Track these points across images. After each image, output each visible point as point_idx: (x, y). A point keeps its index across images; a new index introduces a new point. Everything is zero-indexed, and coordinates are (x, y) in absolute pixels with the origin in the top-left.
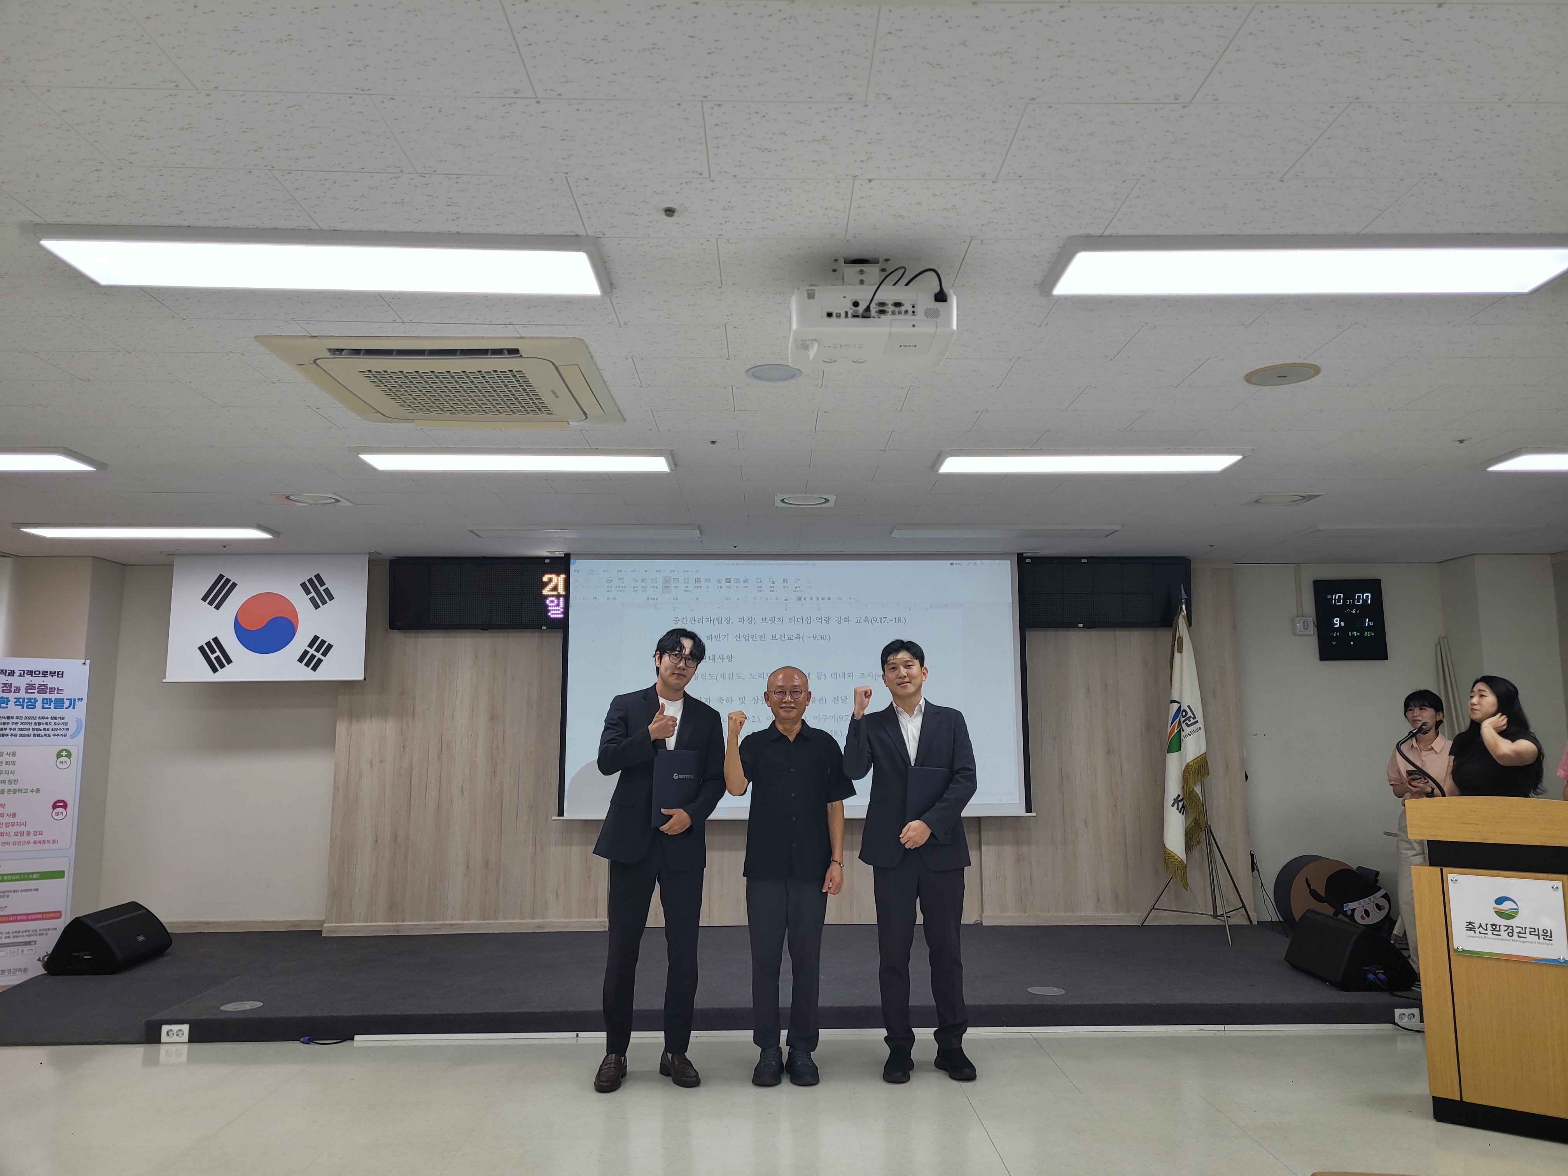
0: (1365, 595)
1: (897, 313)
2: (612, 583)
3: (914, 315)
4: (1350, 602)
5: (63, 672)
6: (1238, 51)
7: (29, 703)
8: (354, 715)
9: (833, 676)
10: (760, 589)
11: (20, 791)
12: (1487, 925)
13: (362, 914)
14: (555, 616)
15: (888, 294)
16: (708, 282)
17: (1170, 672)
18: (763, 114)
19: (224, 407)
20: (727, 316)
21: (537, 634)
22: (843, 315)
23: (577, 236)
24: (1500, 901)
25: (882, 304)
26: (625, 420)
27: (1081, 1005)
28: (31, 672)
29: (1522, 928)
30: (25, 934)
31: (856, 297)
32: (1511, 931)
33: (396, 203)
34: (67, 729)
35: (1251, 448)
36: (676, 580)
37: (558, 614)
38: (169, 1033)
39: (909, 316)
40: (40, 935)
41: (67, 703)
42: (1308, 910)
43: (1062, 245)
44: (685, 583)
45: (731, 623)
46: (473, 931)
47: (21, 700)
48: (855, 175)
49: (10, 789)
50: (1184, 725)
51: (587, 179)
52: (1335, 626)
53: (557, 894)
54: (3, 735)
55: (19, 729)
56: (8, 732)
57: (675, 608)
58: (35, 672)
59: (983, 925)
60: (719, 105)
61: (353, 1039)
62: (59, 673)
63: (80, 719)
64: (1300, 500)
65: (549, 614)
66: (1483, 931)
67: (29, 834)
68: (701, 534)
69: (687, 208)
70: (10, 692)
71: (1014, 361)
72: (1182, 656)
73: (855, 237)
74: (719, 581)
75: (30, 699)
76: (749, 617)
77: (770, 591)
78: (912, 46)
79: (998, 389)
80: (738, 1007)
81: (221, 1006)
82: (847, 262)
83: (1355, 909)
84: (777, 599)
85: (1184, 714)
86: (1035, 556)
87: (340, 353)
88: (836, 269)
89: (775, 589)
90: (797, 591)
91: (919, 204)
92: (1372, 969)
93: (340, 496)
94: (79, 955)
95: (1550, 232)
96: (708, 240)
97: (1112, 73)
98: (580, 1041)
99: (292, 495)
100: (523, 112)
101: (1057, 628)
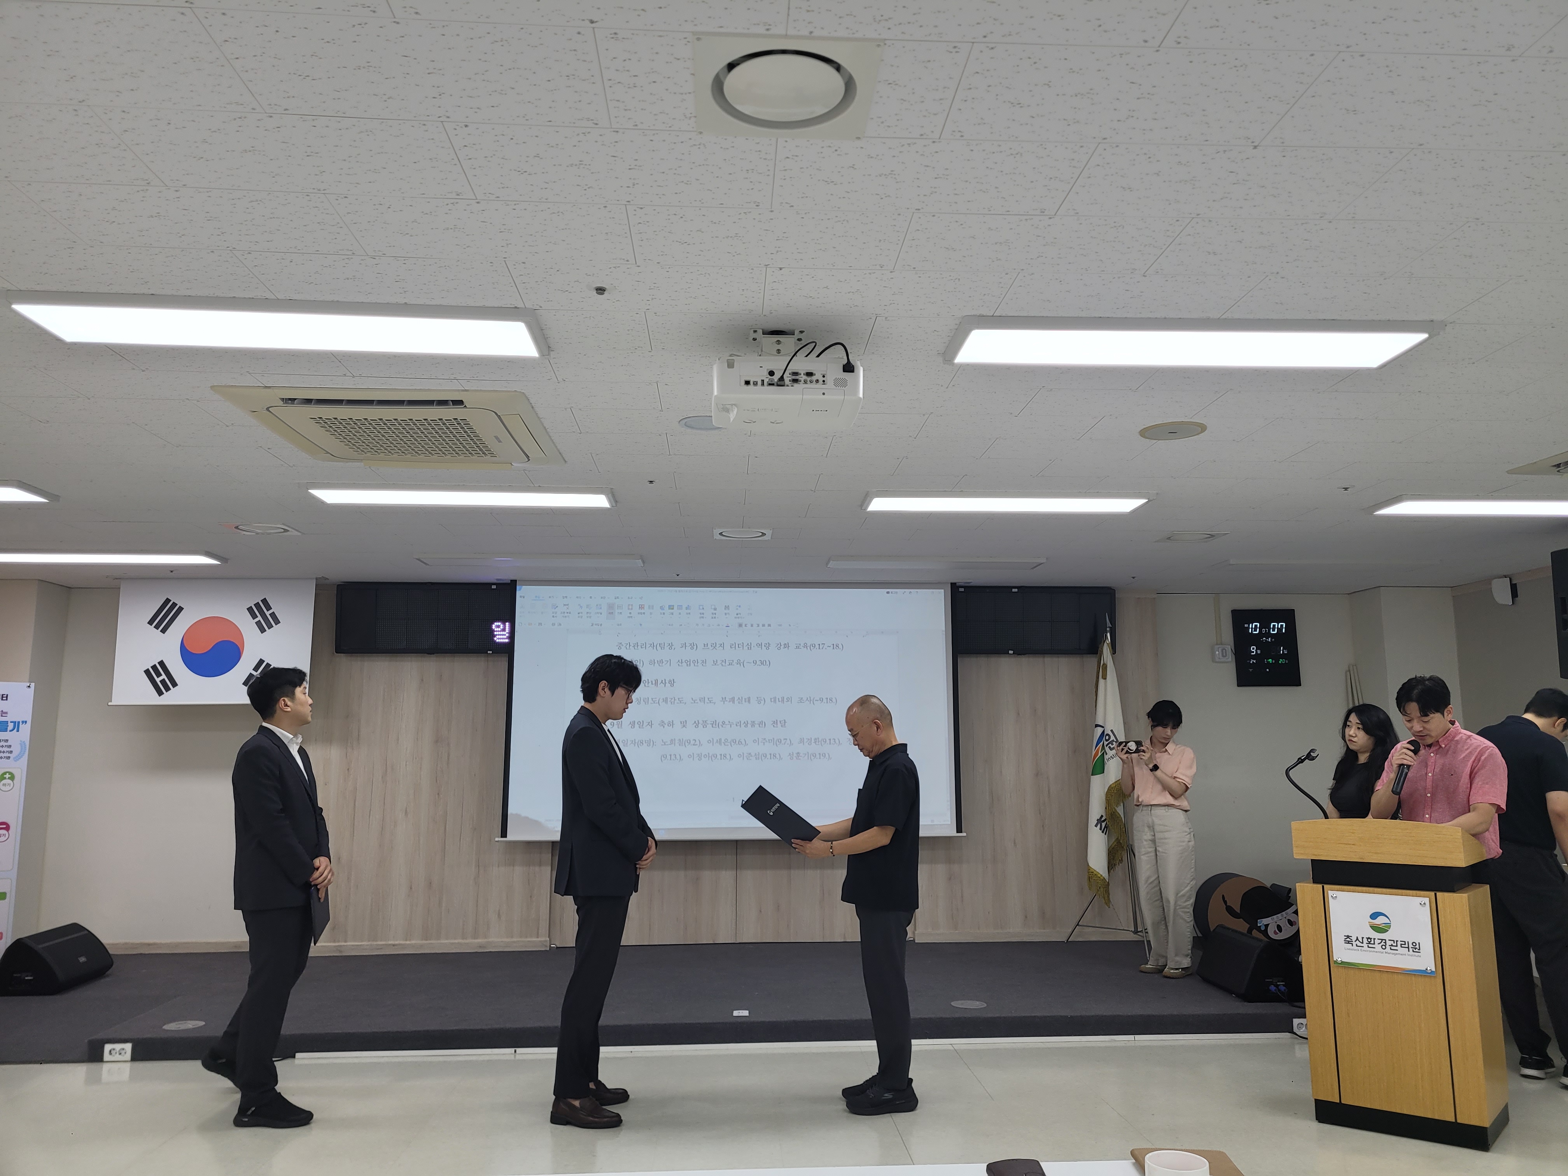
0: (1280, 624)
1: (809, 382)
2: (557, 609)
3: (825, 384)
4: (1266, 631)
5: (7, 695)
6: (1089, 177)
9: (773, 700)
10: (702, 616)
12: (1363, 938)
14: (501, 640)
15: (801, 364)
16: (639, 347)
17: (1095, 697)
18: (681, 216)
19: (177, 447)
20: (658, 375)
21: (483, 659)
22: (760, 383)
23: (516, 308)
24: (1374, 916)
25: (795, 374)
26: (566, 461)
27: (1000, 1018)
29: (1394, 941)
31: (771, 368)
32: (1385, 944)
33: (348, 279)
34: (11, 752)
35: (1153, 493)
36: (620, 607)
37: (504, 639)
38: (112, 1052)
39: (819, 385)
41: (11, 726)
42: (1218, 926)
43: (958, 322)
44: (629, 609)
45: (673, 649)
48: (767, 264)
50: (1107, 749)
51: (524, 263)
52: (1252, 654)
53: (499, 915)
57: (619, 634)
59: (916, 942)
60: (641, 208)
61: (294, 1057)
62: (4, 696)
63: (24, 742)
64: (1209, 537)
65: (495, 639)
66: (1359, 944)
68: (644, 562)
69: (617, 287)
71: (927, 416)
72: (1106, 683)
73: (771, 313)
74: (662, 608)
76: (690, 643)
77: (712, 618)
78: (807, 168)
79: (915, 438)
80: (673, 1022)
81: (164, 1025)
82: (765, 333)
83: (1269, 924)
84: (719, 625)
85: (1107, 738)
86: (969, 585)
87: (293, 402)
88: (754, 339)
89: (716, 616)
90: (738, 618)
91: (827, 287)
92: (1274, 981)
93: (289, 527)
94: (21, 976)
95: (1388, 319)
96: (637, 313)
97: (984, 192)
98: (518, 1057)
99: (241, 525)
100: (465, 210)
101: (988, 655)
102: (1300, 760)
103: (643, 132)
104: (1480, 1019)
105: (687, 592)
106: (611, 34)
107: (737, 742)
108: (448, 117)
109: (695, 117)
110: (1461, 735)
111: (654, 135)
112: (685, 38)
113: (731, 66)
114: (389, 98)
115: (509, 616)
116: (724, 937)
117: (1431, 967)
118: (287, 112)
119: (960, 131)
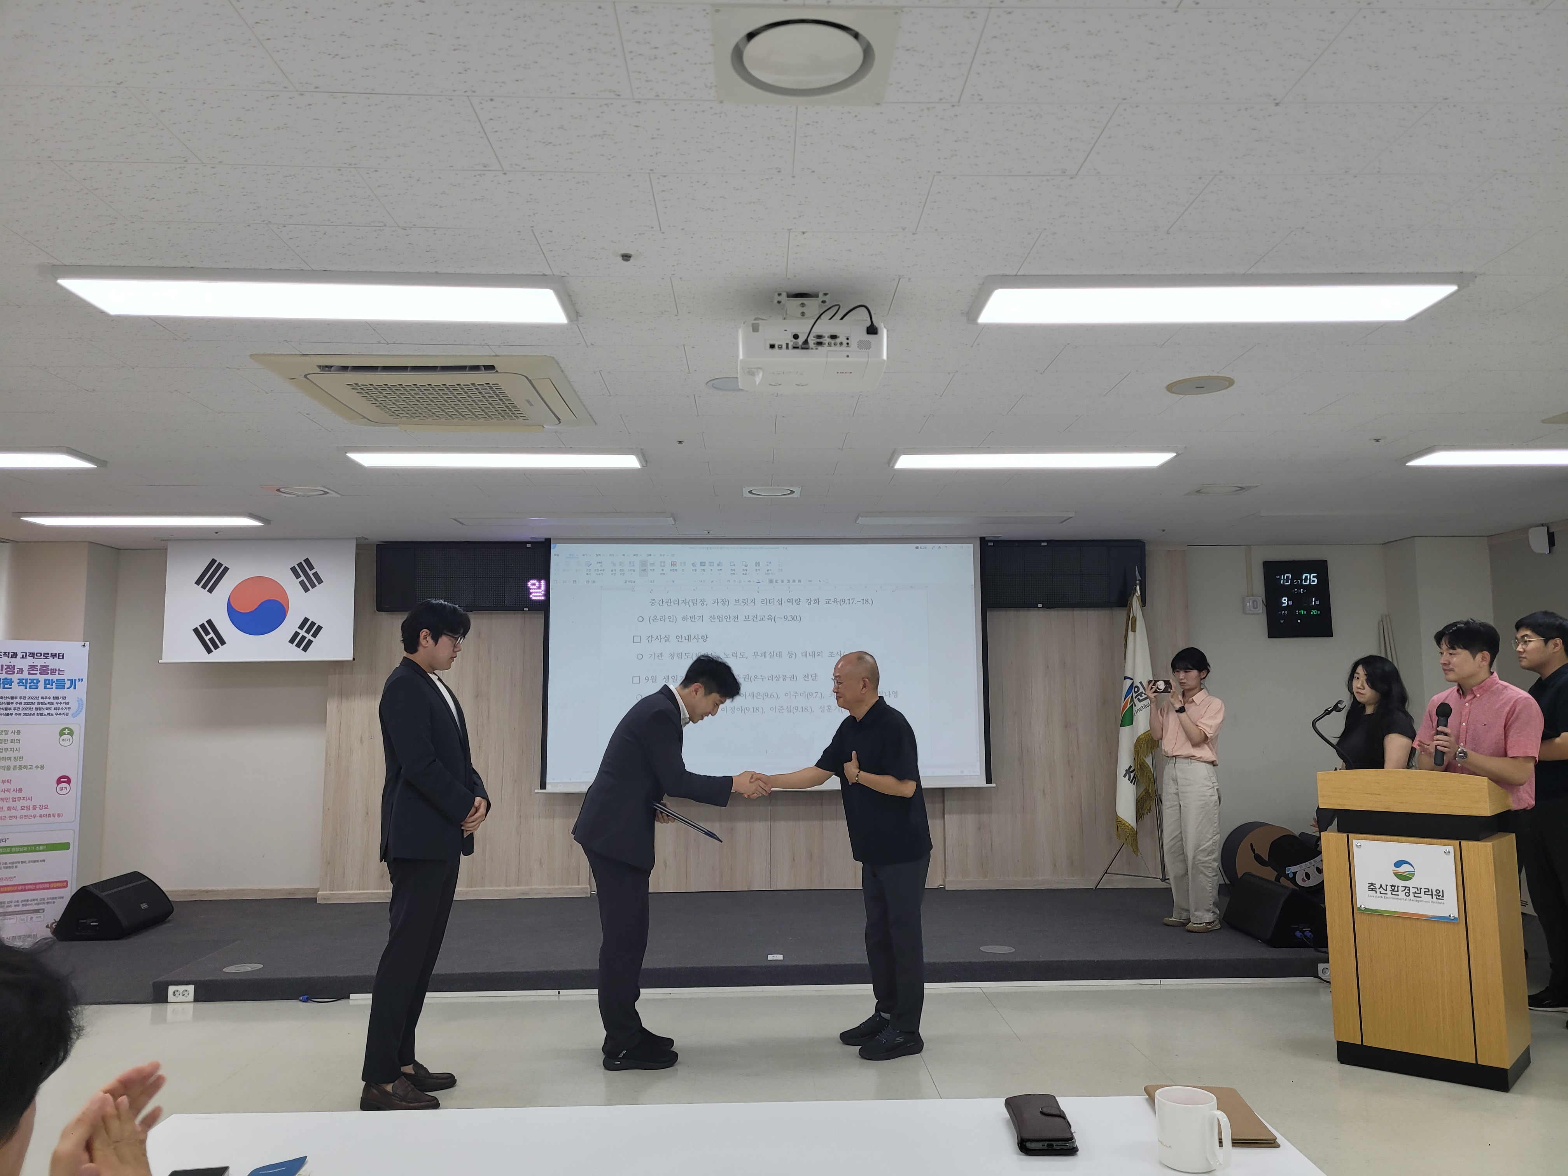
0: (1312, 575)
1: (833, 345)
2: (591, 566)
3: (848, 347)
4: (1298, 582)
5: (63, 654)
6: (1110, 137)
7: (32, 684)
8: (344, 694)
9: (804, 654)
10: (733, 572)
11: (26, 767)
12: (1386, 885)
13: (354, 882)
14: (537, 598)
15: (825, 327)
16: (665, 311)
17: (1124, 650)
18: (704, 183)
19: (219, 413)
20: (685, 338)
21: (519, 616)
22: (784, 346)
23: (544, 275)
24: (1398, 864)
25: (819, 337)
26: (596, 423)
27: (1028, 962)
28: (33, 654)
29: (1417, 888)
30: (33, 902)
31: (796, 331)
32: (1408, 891)
33: (380, 250)
34: (69, 709)
35: (1185, 446)
36: (652, 564)
37: (540, 596)
38: (175, 993)
39: (844, 348)
40: (48, 903)
41: (68, 684)
42: (1245, 874)
43: (980, 283)
44: (661, 566)
45: (705, 605)
47: (24, 681)
48: (790, 228)
49: (15, 766)
50: (1136, 701)
51: (551, 231)
52: (1283, 605)
53: (541, 863)
54: (8, 715)
55: (23, 709)
56: (12, 711)
57: (652, 590)
58: (37, 654)
59: (946, 889)
60: (665, 176)
61: (348, 998)
62: (60, 655)
63: (81, 699)
64: (1240, 490)
65: (531, 596)
66: (1383, 891)
67: (34, 808)
68: (675, 520)
69: (642, 254)
70: (13, 673)
71: (952, 374)
72: (1135, 635)
73: (795, 276)
74: (694, 565)
75: (32, 680)
76: (722, 599)
77: (743, 574)
78: (828, 134)
79: (941, 396)
80: (710, 966)
81: (224, 968)
82: (788, 296)
83: (1297, 872)
84: (750, 581)
85: (1136, 689)
86: (997, 539)
87: (330, 369)
88: (779, 302)
89: (747, 572)
90: (769, 574)
91: (850, 250)
92: (1300, 927)
93: (329, 489)
94: (86, 922)
95: (1416, 271)
96: (663, 279)
97: (1004, 153)
98: (562, 998)
99: (282, 488)
100: (492, 181)
101: (1018, 609)
102: (1327, 712)
103: (665, 103)
104: (1502, 966)
105: (718, 548)
106: (631, 8)
107: (769, 696)
108: (474, 92)
109: (716, 86)
110: (1497, 685)
111: (675, 104)
112: (704, 10)
113: (751, 36)
114: (416, 75)
115: (544, 574)
116: (759, 884)
117: (1455, 913)
118: (317, 90)
119: (979, 95)
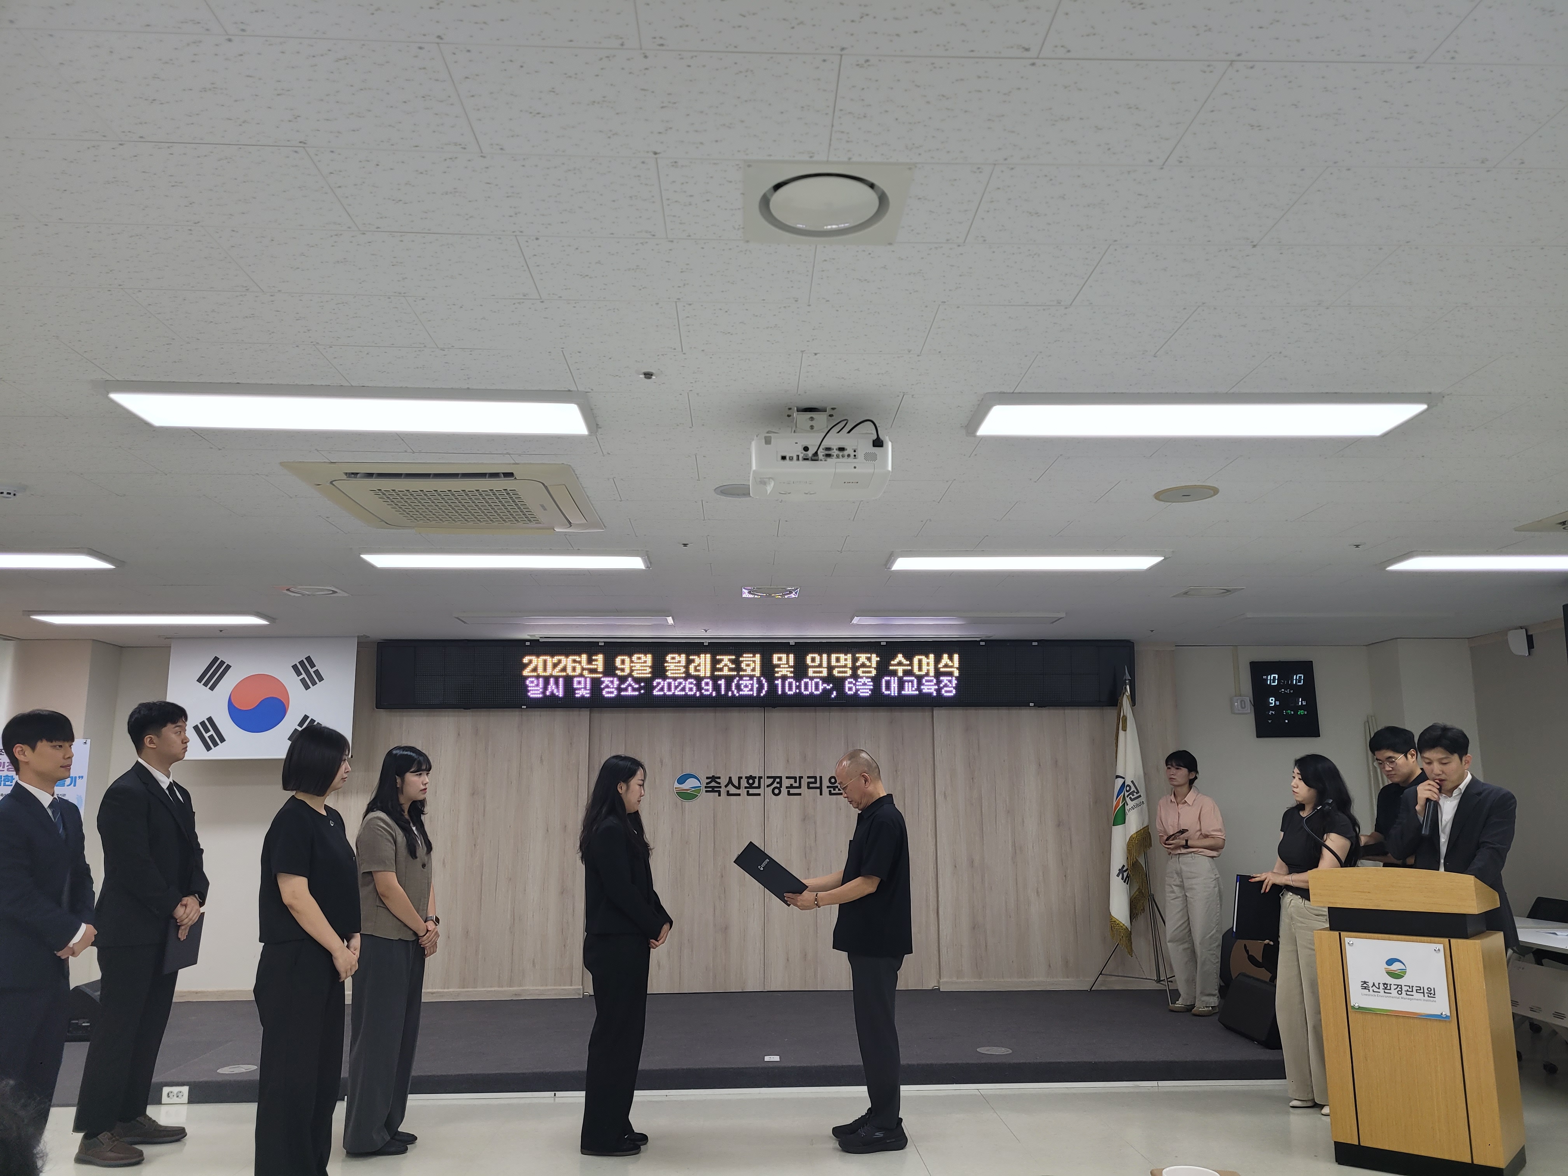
0: (1298, 676)
1: (841, 457)
3: (855, 458)
4: (1284, 682)
12: (1379, 984)
14: (535, 696)
15: (833, 441)
16: (680, 424)
17: (1115, 749)
18: (726, 310)
19: (242, 517)
20: (697, 448)
21: (517, 713)
22: (795, 458)
23: (569, 391)
24: (1390, 962)
25: (828, 449)
26: (605, 526)
27: (1025, 1063)
29: (1409, 986)
31: (806, 444)
32: (1400, 990)
33: (417, 368)
35: (1172, 550)
37: (538, 694)
38: (170, 1095)
39: (851, 460)
42: (1240, 973)
43: (981, 399)
46: (453, 999)
48: (803, 350)
50: (1128, 799)
51: (580, 352)
52: (1271, 705)
53: (534, 964)
59: (941, 990)
60: (690, 305)
63: (80, 796)
64: (1225, 593)
65: (529, 694)
66: (1376, 990)
68: (673, 619)
69: (663, 372)
71: (950, 483)
72: (1126, 734)
73: (805, 393)
78: (843, 269)
79: (939, 502)
80: (706, 1067)
81: (218, 1069)
82: (799, 410)
85: (1128, 788)
86: (989, 639)
87: (355, 476)
88: (789, 416)
91: (858, 370)
93: (337, 588)
94: (77, 1023)
95: (1388, 392)
96: (681, 394)
97: (1005, 286)
98: (557, 1100)
99: (292, 588)
100: (530, 308)
101: (1010, 707)
103: (696, 242)
104: (1495, 1064)
106: (672, 163)
108: (521, 232)
109: (743, 228)
111: (705, 243)
112: (738, 165)
113: (777, 187)
114: (470, 217)
116: (752, 986)
117: (1446, 1012)
118: (379, 230)
119: (982, 237)
